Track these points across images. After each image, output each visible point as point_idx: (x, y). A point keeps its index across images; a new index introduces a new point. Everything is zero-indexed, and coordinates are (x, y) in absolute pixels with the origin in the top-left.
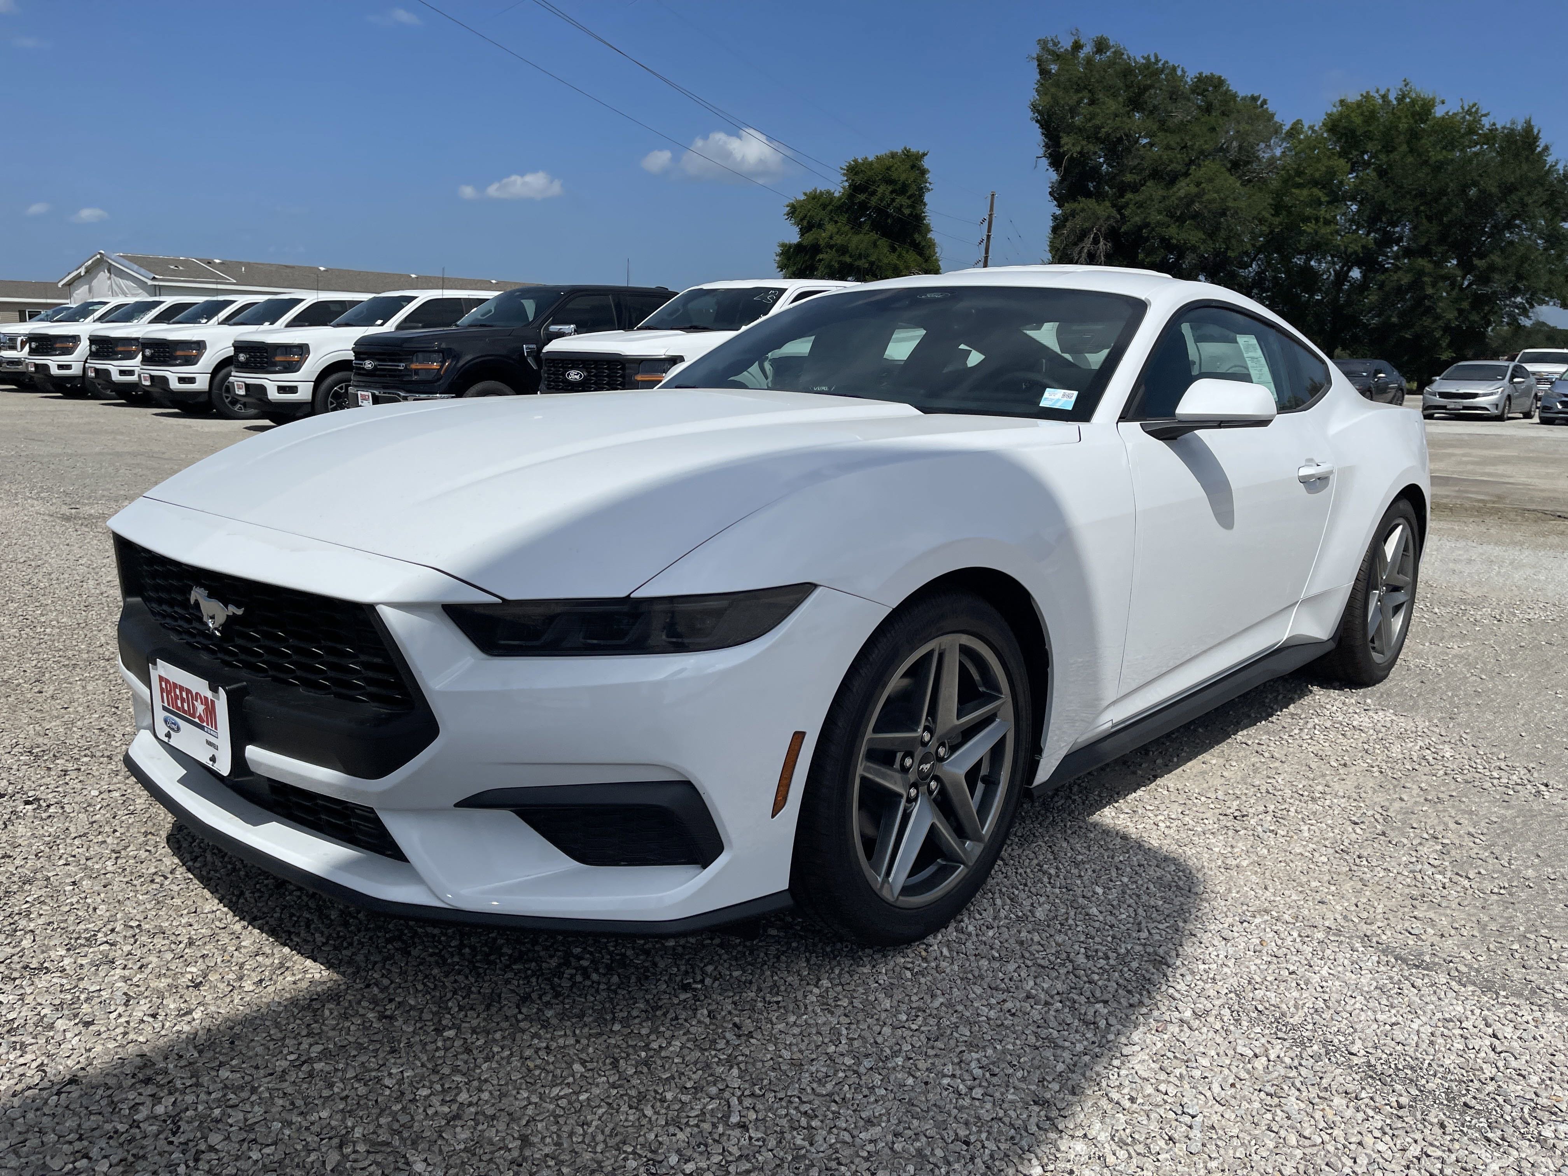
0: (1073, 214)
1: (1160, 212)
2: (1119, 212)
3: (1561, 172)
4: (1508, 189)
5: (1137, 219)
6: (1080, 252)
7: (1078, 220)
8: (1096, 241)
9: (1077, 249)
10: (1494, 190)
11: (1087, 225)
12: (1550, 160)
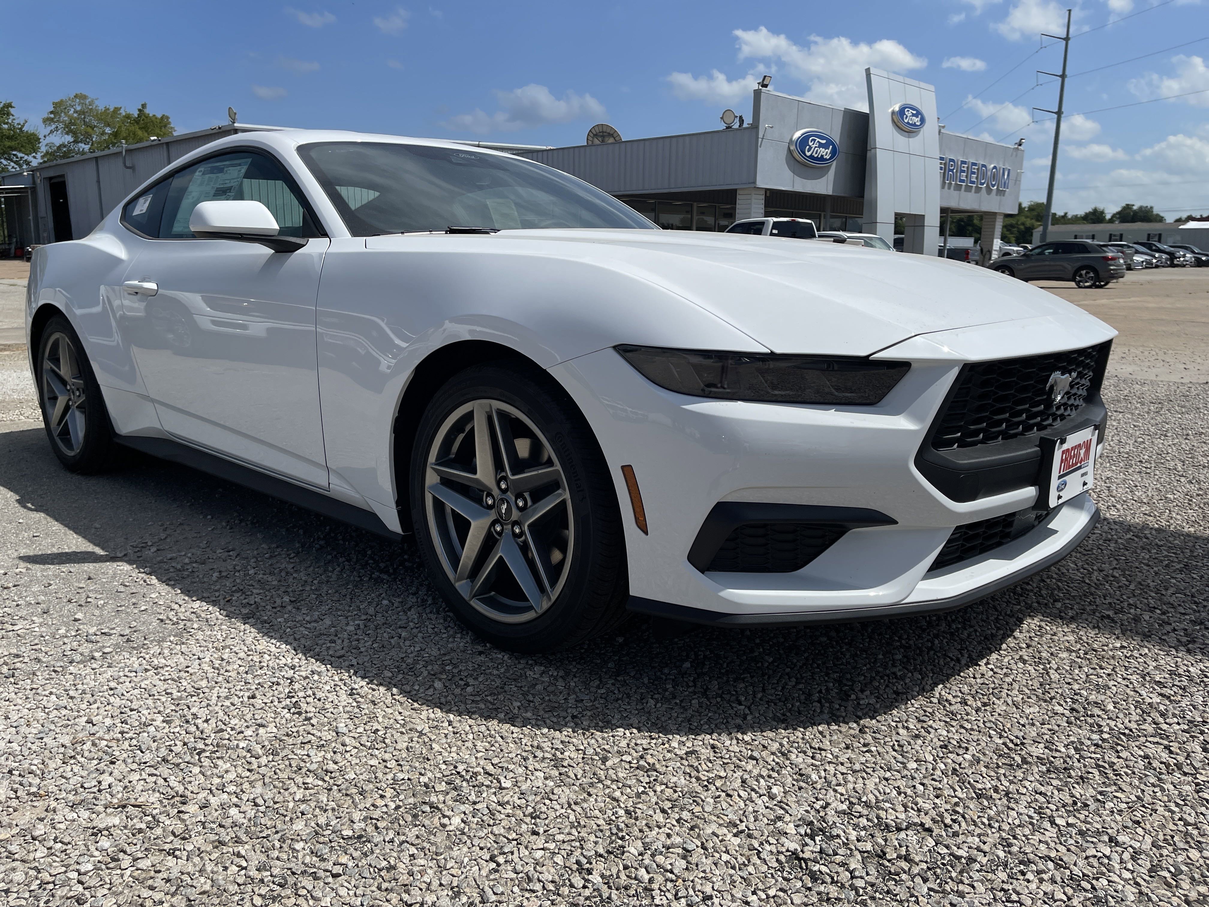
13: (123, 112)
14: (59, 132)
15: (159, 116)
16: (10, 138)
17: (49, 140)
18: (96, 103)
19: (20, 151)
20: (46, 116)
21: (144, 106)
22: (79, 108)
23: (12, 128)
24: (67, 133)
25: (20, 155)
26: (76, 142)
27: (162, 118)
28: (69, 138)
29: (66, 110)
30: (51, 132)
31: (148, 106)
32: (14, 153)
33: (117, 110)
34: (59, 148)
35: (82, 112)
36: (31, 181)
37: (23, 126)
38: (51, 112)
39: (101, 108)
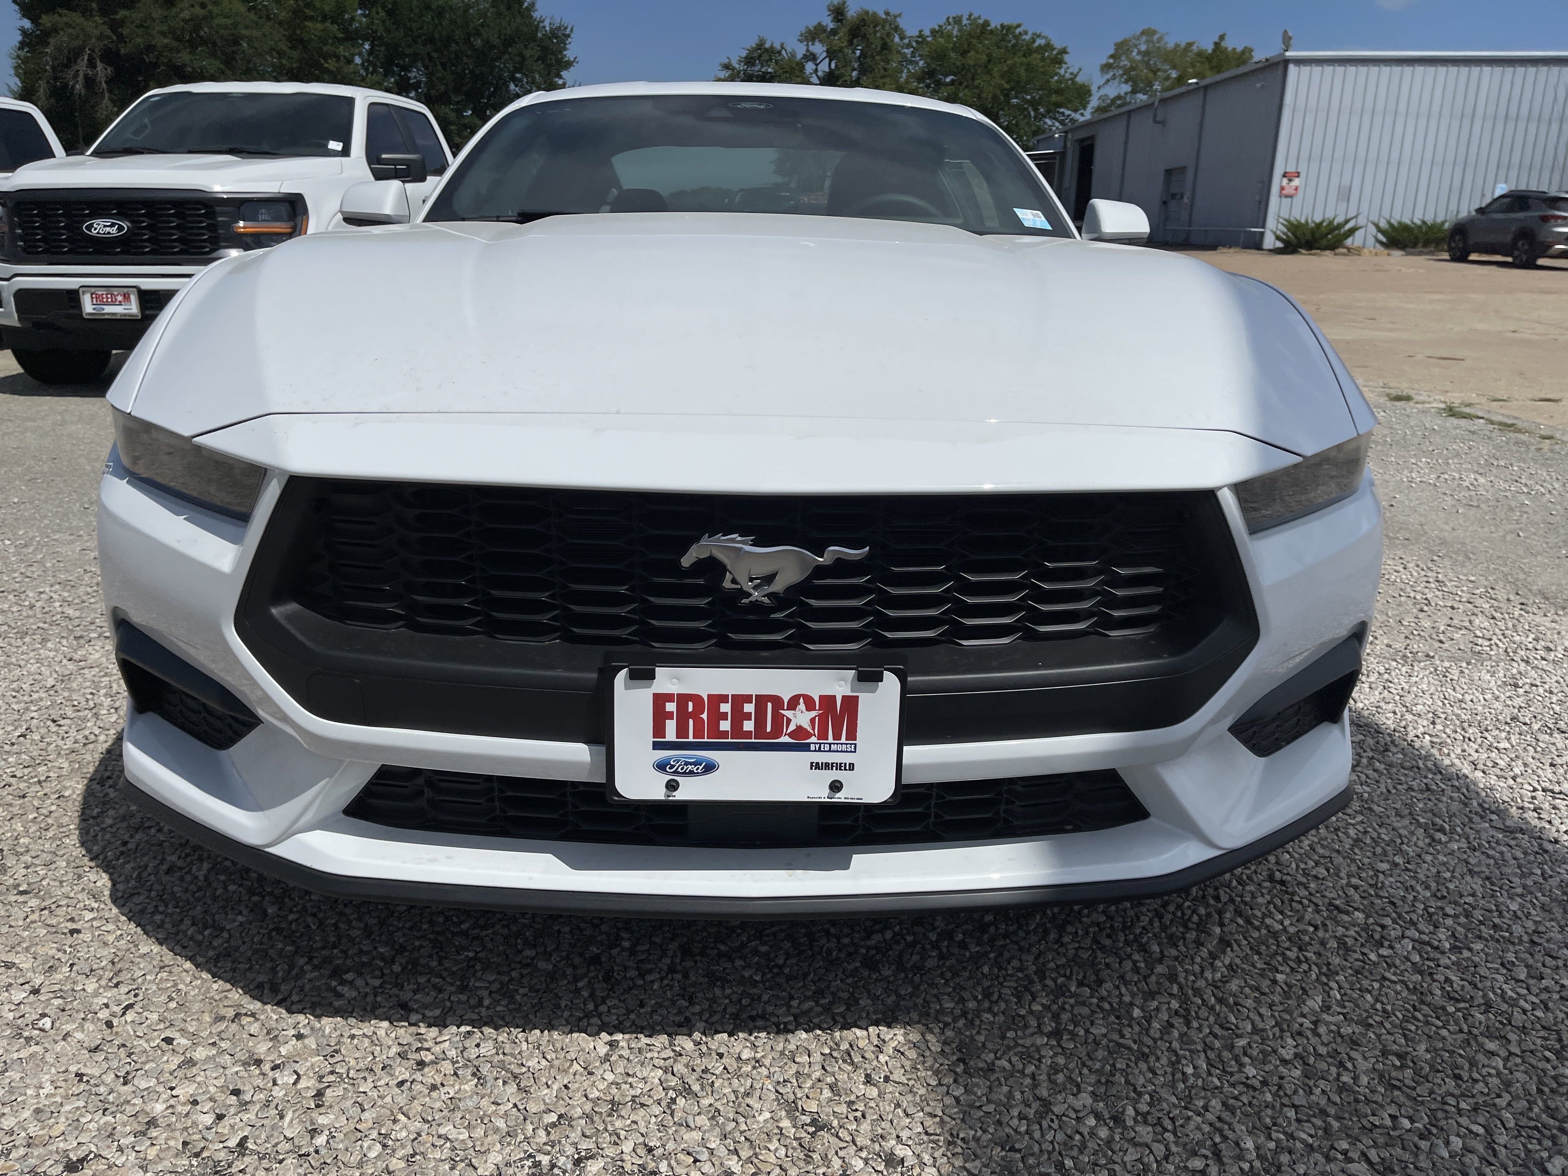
0: (55, 30)
1: (164, 34)
2: (114, 31)
3: (548, 29)
4: (509, 42)
5: (140, 40)
6: (76, 76)
7: (63, 37)
8: (92, 64)
9: (71, 73)
10: (496, 42)
11: (76, 43)
12: (536, 15)
13: (1195, 48)
14: (1117, 80)
15: (1239, 49)
16: (1058, 92)
17: (1103, 92)
18: (1167, 39)
19: (1068, 109)
20: (1104, 61)
21: (1222, 37)
22: (1143, 48)
23: (1062, 80)
24: (1126, 82)
25: (1067, 112)
26: (1134, 92)
27: (1243, 52)
28: (1126, 88)
29: (1128, 51)
30: (1108, 81)
31: (1227, 38)
32: (1061, 110)
33: (1190, 45)
34: (1113, 101)
35: (1147, 53)
36: (1062, 144)
37: (1076, 76)
38: (1111, 56)
39: (1171, 45)
